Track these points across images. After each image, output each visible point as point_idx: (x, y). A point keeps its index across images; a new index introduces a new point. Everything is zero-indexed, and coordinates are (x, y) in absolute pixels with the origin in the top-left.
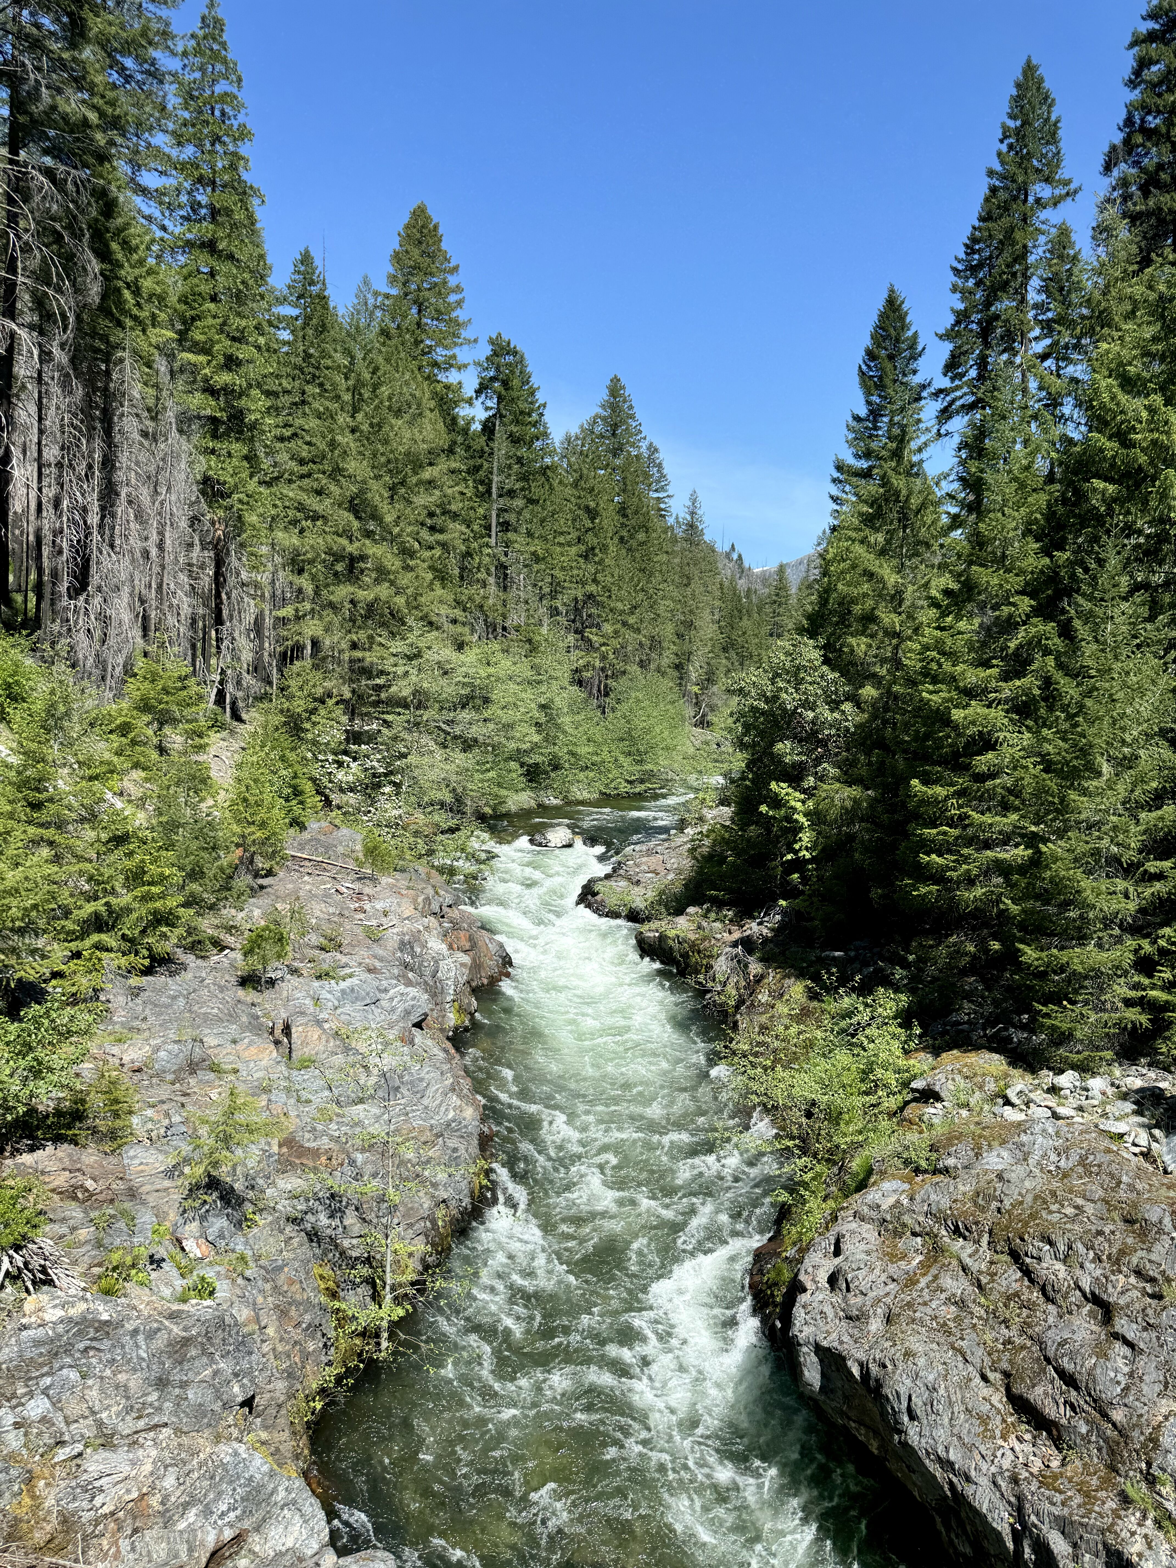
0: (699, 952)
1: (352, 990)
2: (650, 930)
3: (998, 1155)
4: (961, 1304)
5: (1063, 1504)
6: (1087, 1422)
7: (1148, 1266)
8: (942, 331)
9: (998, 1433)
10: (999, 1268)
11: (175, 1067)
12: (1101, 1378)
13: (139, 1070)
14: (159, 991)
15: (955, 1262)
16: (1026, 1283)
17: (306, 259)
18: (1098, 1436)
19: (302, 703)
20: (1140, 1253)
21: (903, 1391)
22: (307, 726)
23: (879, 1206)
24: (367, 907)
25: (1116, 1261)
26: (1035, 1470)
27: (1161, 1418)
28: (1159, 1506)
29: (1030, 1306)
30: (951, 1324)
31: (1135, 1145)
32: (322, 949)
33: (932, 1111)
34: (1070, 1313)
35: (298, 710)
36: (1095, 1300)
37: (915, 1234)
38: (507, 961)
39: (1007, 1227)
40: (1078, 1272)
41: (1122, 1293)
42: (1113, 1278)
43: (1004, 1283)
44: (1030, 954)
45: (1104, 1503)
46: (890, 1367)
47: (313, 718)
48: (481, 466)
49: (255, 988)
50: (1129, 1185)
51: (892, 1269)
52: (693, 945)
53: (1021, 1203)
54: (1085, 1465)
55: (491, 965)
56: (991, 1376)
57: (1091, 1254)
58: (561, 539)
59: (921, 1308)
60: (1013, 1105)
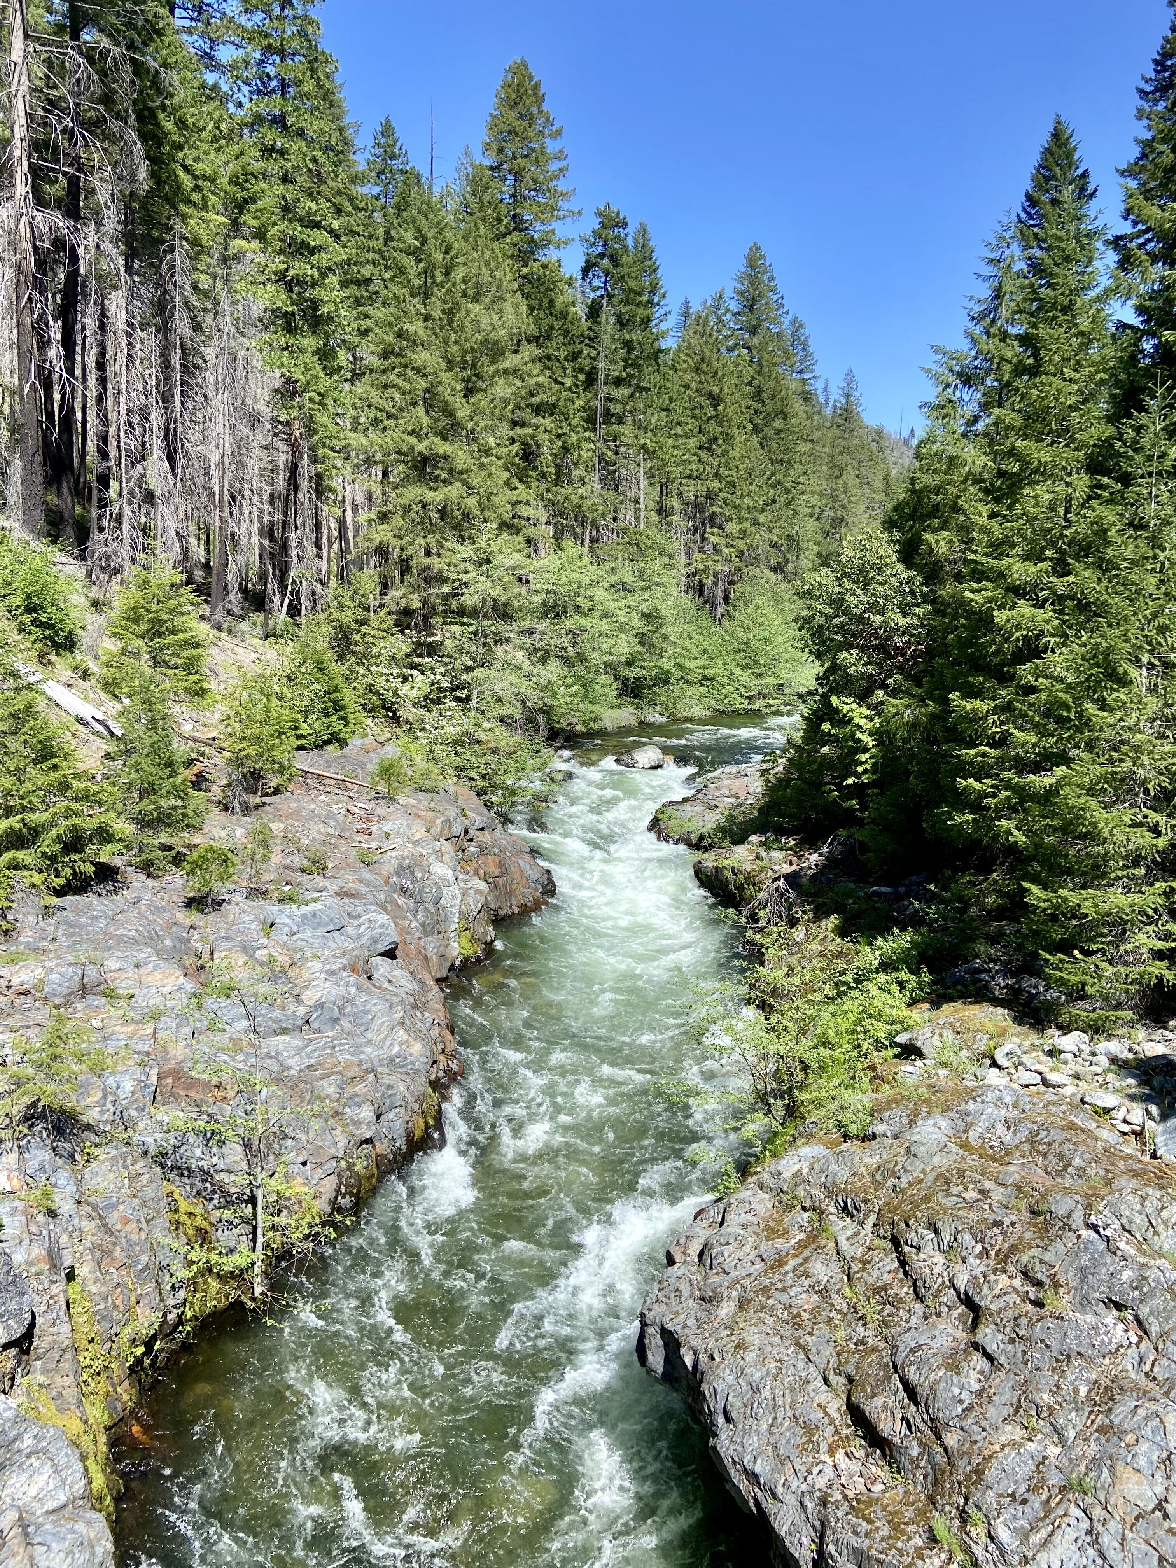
0: (754, 884)
1: (314, 915)
2: (710, 860)
3: (935, 1125)
4: (823, 1293)
5: (867, 1535)
6: (920, 1444)
7: (1038, 1267)
8: (1123, 166)
9: (824, 1446)
10: (874, 1255)
11: (66, 991)
12: (942, 1395)
13: (26, 993)
14: (80, 912)
15: (831, 1245)
16: (901, 1275)
17: (387, 130)
18: (928, 1461)
19: (350, 613)
20: (1035, 1251)
21: (720, 1386)
22: (357, 637)
23: (780, 1174)
24: (374, 829)
25: (1004, 1258)
26: (851, 1494)
27: (997, 1447)
28: (967, 1550)
29: (896, 1302)
30: (805, 1316)
31: (1125, 1121)
32: (304, 871)
33: (909, 1069)
34: (939, 1315)
35: (346, 620)
36: (968, 1302)
37: (804, 1209)
38: (550, 888)
39: (896, 1208)
40: (959, 1266)
41: (999, 1296)
42: (992, 1277)
43: (876, 1273)
44: (1036, 893)
45: (910, 1538)
46: (718, 1359)
47: (364, 629)
48: (581, 352)
49: (198, 910)
50: (1079, 1169)
51: (765, 1247)
52: (748, 878)
53: (921, 1181)
54: (907, 1493)
55: (527, 893)
56: (832, 1378)
57: (979, 1248)
58: (679, 430)
59: (778, 1295)
60: (1000, 1068)
